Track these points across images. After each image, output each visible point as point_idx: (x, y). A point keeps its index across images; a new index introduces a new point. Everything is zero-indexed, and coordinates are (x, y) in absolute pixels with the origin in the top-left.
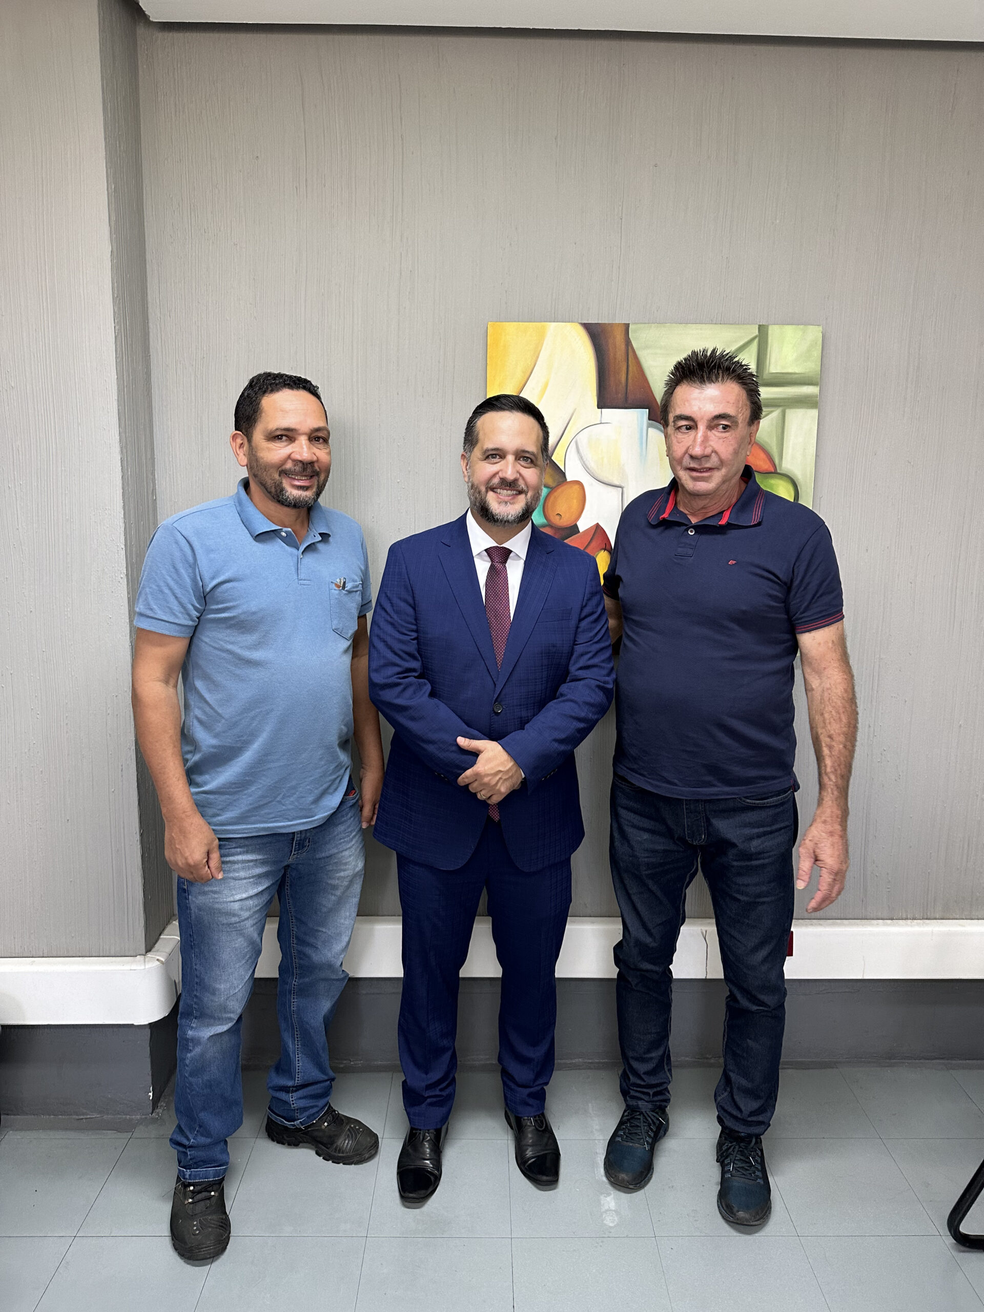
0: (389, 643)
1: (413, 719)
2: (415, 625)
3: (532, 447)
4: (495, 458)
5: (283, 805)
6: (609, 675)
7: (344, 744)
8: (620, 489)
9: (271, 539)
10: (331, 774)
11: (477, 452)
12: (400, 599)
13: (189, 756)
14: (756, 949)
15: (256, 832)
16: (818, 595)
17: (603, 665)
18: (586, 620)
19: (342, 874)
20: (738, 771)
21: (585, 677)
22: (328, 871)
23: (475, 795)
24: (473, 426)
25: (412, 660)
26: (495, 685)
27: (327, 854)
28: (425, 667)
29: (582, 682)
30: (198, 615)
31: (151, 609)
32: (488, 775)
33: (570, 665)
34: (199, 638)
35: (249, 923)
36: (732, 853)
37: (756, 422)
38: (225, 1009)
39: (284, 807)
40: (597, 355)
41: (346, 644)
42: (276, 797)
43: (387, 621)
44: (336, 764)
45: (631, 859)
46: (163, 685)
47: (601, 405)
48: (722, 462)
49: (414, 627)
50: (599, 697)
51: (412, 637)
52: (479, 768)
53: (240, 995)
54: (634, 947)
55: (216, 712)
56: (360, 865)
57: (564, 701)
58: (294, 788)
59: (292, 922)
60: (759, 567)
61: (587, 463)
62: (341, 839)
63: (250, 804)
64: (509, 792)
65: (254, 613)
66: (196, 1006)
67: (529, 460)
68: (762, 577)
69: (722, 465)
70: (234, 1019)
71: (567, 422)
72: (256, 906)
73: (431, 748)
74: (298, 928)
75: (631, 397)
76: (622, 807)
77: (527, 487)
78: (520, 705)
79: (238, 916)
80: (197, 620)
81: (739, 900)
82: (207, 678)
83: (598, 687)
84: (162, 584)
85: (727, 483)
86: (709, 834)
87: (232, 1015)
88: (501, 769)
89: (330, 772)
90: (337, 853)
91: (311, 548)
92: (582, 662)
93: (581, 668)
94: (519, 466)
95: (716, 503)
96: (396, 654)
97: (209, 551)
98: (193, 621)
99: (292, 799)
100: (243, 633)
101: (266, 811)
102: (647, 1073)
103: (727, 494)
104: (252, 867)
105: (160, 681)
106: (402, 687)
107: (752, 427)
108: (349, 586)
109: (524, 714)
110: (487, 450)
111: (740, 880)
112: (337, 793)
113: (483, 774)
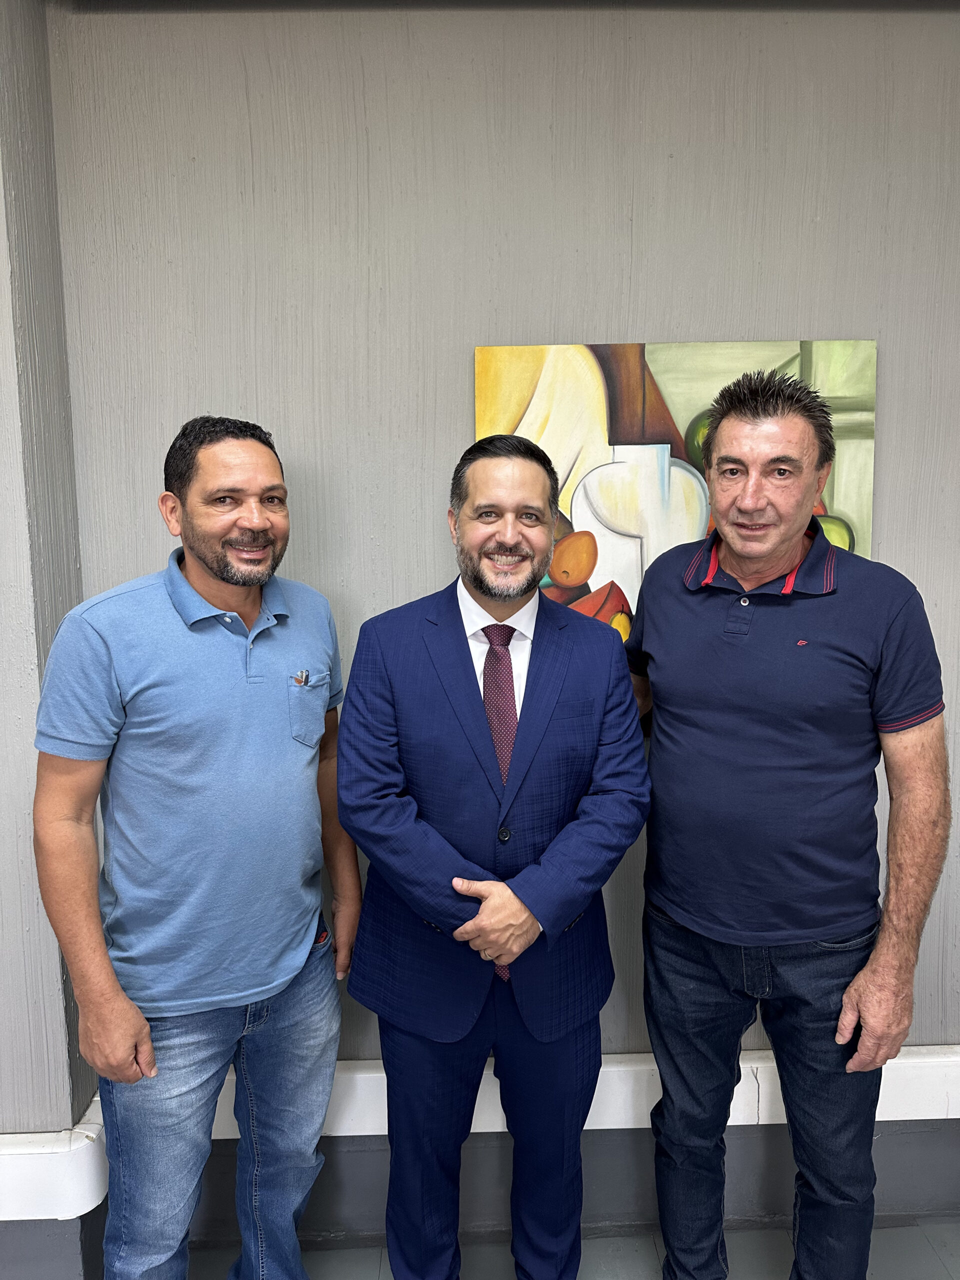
0: (362, 751)
1: (394, 852)
2: (395, 726)
3: (537, 502)
4: (490, 516)
5: (232, 973)
6: (643, 783)
7: (311, 880)
8: (638, 540)
9: (212, 626)
10: (293, 925)
11: (467, 510)
12: (375, 694)
13: (108, 910)
14: (838, 1131)
15: (197, 1008)
16: (911, 684)
17: (634, 770)
18: (612, 712)
19: (312, 1042)
20: (811, 909)
21: (614, 788)
22: (294, 1040)
23: (477, 953)
24: (461, 477)
25: (391, 772)
26: (500, 804)
27: (292, 1022)
28: (408, 781)
29: (610, 797)
30: (116, 730)
31: (54, 727)
32: (495, 931)
33: (594, 772)
34: (119, 759)
35: (191, 1123)
36: (805, 1012)
37: (826, 465)
38: (162, 1235)
39: (232, 975)
40: (607, 382)
41: (309, 753)
42: (220, 964)
43: (359, 722)
44: (300, 911)
45: (673, 1013)
46: (74, 824)
47: (615, 439)
48: (780, 518)
49: (393, 730)
50: (632, 816)
51: (392, 743)
52: (483, 921)
53: (181, 1216)
54: (680, 1120)
55: (140, 855)
56: (335, 1027)
57: (588, 823)
58: (245, 950)
59: (251, 1100)
60: (837, 649)
61: (598, 510)
62: (309, 1001)
63: (189, 975)
64: (522, 950)
65: (188, 726)
66: (125, 1231)
67: (534, 517)
68: (842, 662)
69: (781, 521)
70: (175, 1248)
71: (572, 463)
72: (200, 1100)
73: (418, 892)
74: (258, 1108)
75: (649, 431)
76: (659, 946)
77: (534, 551)
78: (533, 828)
79: (177, 1116)
80: (116, 737)
81: (815, 1070)
82: (128, 810)
83: (632, 802)
84: (67, 694)
85: (787, 543)
86: (775, 987)
87: (171, 1242)
88: (512, 922)
89: (292, 923)
90: (306, 1018)
91: (264, 635)
92: (610, 768)
93: (608, 777)
94: (521, 525)
95: (772, 567)
96: (371, 765)
97: (130, 647)
98: (109, 739)
99: (242, 964)
100: (173, 752)
101: (209, 982)
102: (698, 1268)
103: (787, 556)
104: (194, 1051)
105: (68, 819)
106: (379, 810)
107: (820, 472)
108: (313, 680)
109: (538, 839)
110: (479, 508)
111: (815, 1045)
112: (302, 946)
113: (488, 929)
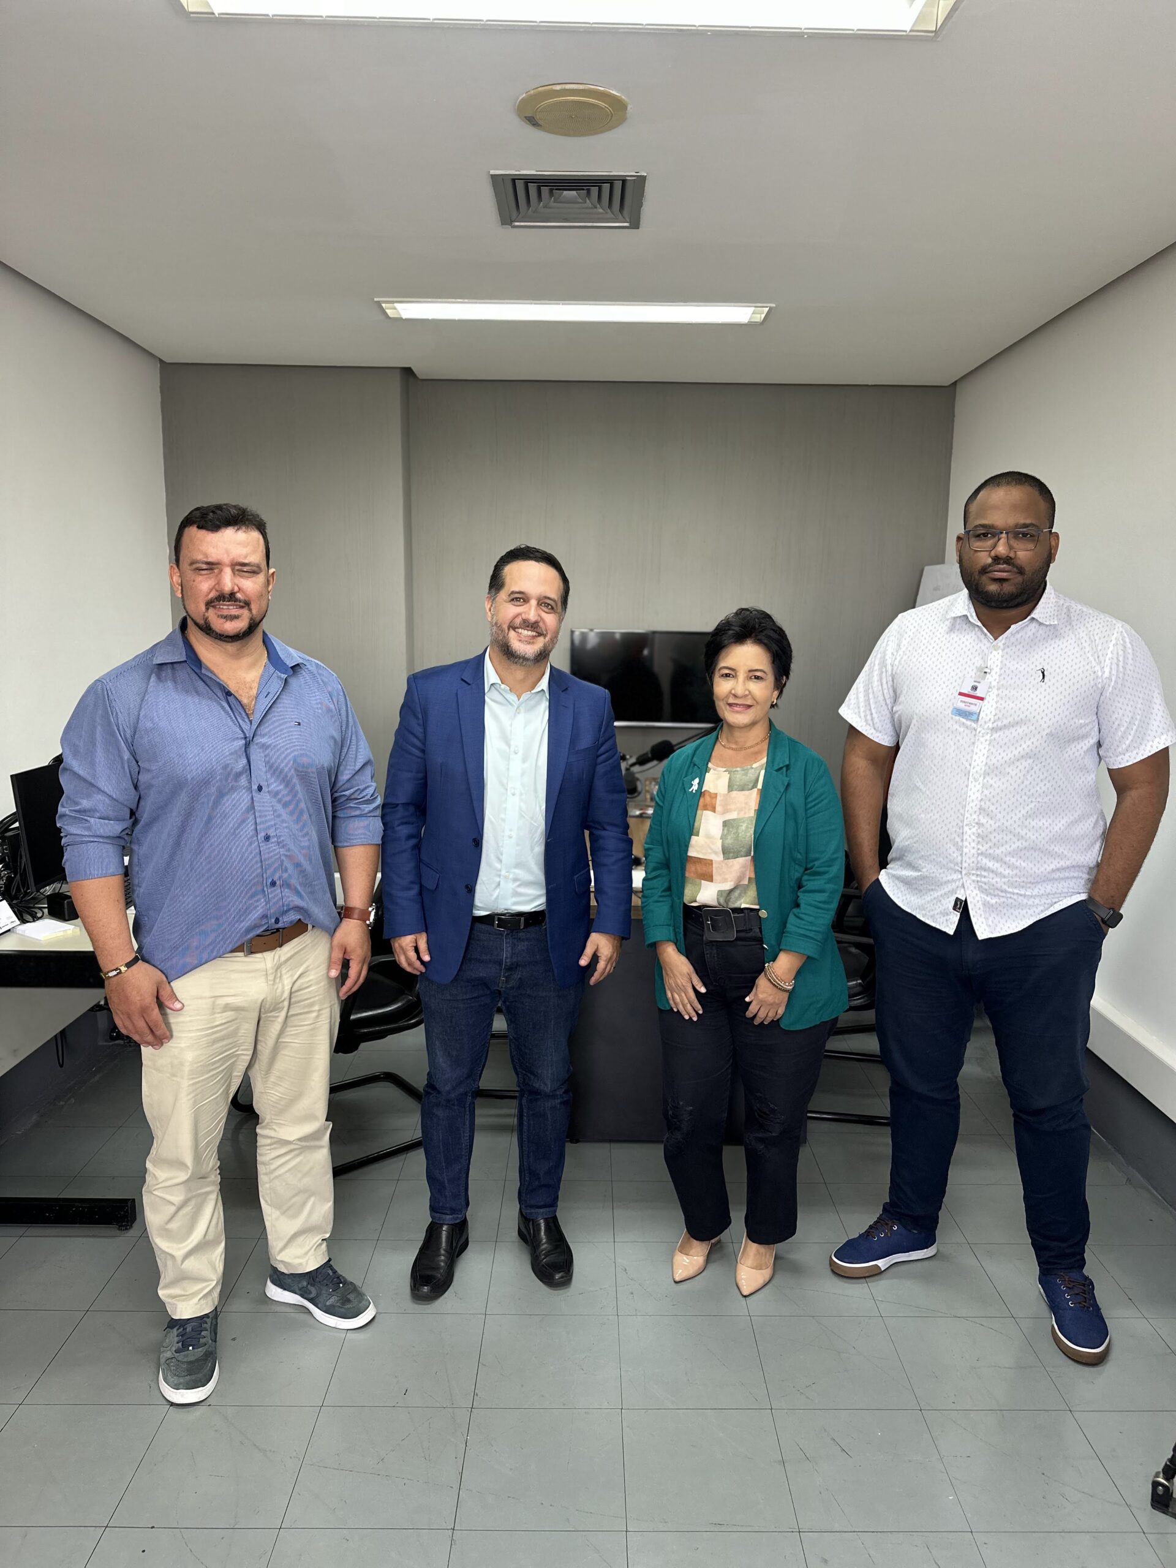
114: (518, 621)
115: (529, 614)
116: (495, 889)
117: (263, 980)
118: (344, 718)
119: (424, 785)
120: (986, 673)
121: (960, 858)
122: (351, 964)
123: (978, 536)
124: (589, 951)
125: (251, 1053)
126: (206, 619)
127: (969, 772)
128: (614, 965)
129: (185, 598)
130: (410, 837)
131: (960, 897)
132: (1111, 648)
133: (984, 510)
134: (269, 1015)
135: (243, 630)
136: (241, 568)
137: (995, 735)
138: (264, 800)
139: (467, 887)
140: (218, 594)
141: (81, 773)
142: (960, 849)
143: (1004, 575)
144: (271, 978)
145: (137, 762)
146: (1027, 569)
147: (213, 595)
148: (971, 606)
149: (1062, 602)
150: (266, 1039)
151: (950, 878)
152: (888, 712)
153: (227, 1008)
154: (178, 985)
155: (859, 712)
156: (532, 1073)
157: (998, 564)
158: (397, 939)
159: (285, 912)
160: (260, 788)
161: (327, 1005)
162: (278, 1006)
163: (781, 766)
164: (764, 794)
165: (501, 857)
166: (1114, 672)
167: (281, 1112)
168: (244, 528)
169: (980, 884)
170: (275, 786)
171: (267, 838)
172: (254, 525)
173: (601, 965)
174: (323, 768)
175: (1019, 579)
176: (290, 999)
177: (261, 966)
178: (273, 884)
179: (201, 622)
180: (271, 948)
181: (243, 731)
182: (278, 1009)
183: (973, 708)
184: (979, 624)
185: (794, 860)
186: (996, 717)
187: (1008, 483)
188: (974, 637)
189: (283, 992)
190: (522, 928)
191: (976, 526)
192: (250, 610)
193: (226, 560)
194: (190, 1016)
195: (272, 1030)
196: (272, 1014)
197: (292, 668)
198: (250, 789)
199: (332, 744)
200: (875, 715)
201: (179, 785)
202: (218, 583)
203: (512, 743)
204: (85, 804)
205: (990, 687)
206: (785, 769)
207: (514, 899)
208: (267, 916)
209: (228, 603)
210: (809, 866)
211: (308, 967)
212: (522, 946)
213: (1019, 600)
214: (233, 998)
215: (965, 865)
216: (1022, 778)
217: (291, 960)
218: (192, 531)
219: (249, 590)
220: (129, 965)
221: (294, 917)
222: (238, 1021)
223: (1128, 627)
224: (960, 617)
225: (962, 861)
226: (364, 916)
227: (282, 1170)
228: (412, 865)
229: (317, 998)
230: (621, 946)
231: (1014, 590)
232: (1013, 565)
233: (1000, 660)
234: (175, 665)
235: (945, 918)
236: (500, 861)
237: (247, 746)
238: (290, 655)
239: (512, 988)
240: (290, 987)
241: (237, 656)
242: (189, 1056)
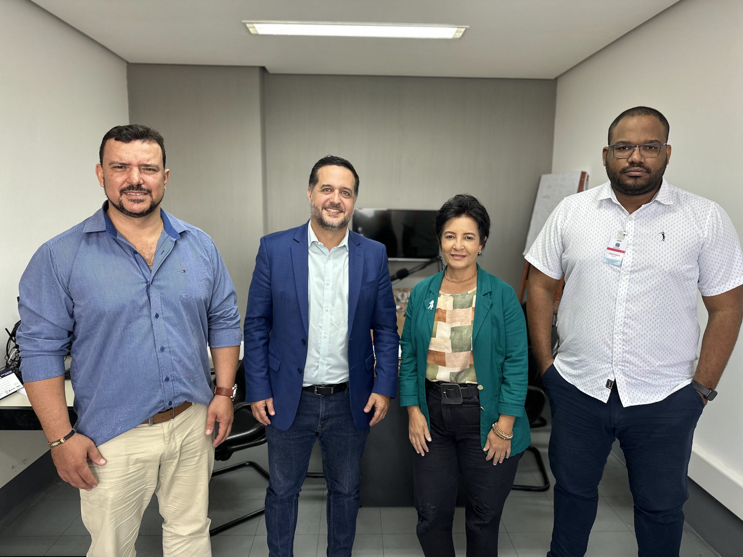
114: (328, 204)
115: (334, 199)
116: (315, 370)
117: (162, 441)
118: (216, 266)
119: (270, 306)
120: (624, 235)
121: (611, 354)
122: (220, 426)
123: (620, 149)
124: (370, 403)
125: (155, 486)
126: (120, 202)
127: (616, 299)
128: (385, 414)
129: (106, 188)
130: (261, 339)
131: (610, 379)
132: (708, 218)
133: (622, 132)
134: (167, 462)
135: (146, 209)
136: (146, 168)
137: (633, 276)
138: (160, 324)
139: (298, 370)
140: (129, 185)
141: (32, 308)
142: (611, 349)
143: (638, 174)
144: (167, 439)
145: (72, 300)
146: (652, 170)
147: (125, 185)
148: (613, 192)
149: (672, 189)
150: (165, 476)
151: (604, 366)
152: (557, 258)
153: (137, 461)
154: (102, 448)
155: (539, 258)
156: (336, 481)
157: (634, 166)
158: (254, 403)
159: (175, 397)
160: (157, 316)
161: (206, 451)
162: (172, 457)
163: (486, 292)
164: (476, 310)
165: (319, 350)
166: (710, 234)
167: (177, 518)
168: (148, 141)
169: (624, 371)
170: (169, 314)
171: (162, 349)
172: (155, 139)
173: (377, 413)
174: (201, 300)
175: (647, 176)
176: (181, 450)
177: (160, 432)
178: (167, 379)
179: (117, 204)
180: (167, 420)
181: (145, 278)
182: (172, 458)
183: (617, 258)
184: (619, 204)
185: (498, 352)
186: (633, 264)
187: (639, 114)
188: (616, 212)
189: (175, 448)
190: (332, 393)
191: (618, 143)
192: (151, 196)
193: (135, 161)
194: (111, 468)
195: (169, 470)
196: (169, 461)
197: (180, 234)
198: (150, 316)
199: (207, 283)
200: (549, 260)
201: (101, 316)
202: (129, 178)
203: (326, 278)
204: (34, 329)
205: (628, 245)
206: (489, 294)
207: (327, 377)
208: (163, 401)
209: (136, 191)
210: (509, 355)
211: (193, 429)
212: (332, 405)
213: (647, 189)
214: (141, 454)
215: (614, 359)
216: (651, 303)
217: (181, 426)
218: (112, 142)
219: (150, 183)
220: (66, 438)
221: (182, 400)
222: (146, 468)
223: (718, 205)
224: (605, 199)
225: (612, 356)
226: (229, 393)
227: (179, 552)
228: (262, 356)
229: (199, 448)
230: (390, 402)
231: (644, 183)
232: (644, 167)
233: (633, 227)
234: (100, 234)
235: (600, 392)
236: (319, 353)
237: (148, 287)
238: (179, 225)
239: (325, 431)
240: (180, 443)
241: (142, 226)
242: (111, 495)
